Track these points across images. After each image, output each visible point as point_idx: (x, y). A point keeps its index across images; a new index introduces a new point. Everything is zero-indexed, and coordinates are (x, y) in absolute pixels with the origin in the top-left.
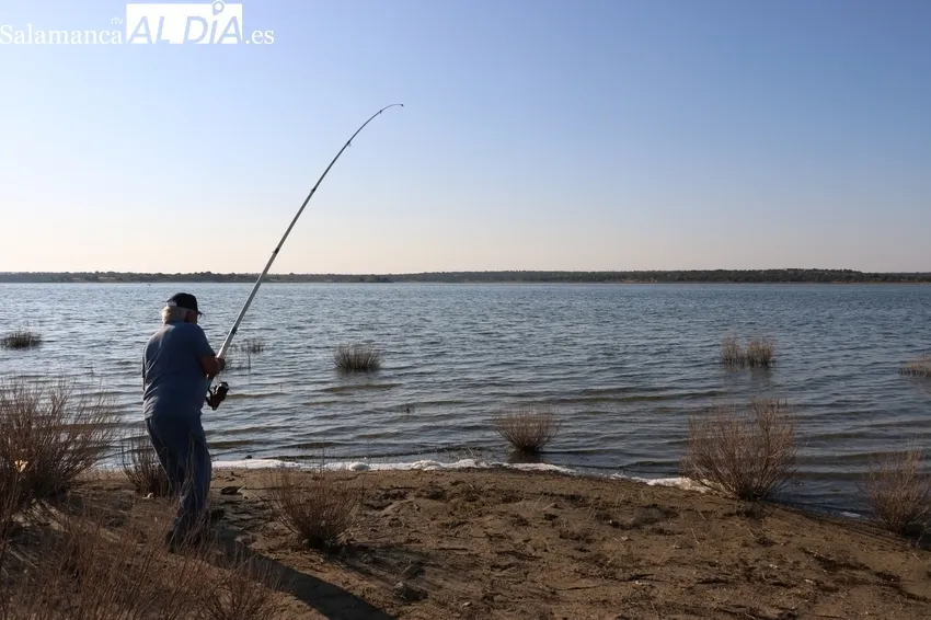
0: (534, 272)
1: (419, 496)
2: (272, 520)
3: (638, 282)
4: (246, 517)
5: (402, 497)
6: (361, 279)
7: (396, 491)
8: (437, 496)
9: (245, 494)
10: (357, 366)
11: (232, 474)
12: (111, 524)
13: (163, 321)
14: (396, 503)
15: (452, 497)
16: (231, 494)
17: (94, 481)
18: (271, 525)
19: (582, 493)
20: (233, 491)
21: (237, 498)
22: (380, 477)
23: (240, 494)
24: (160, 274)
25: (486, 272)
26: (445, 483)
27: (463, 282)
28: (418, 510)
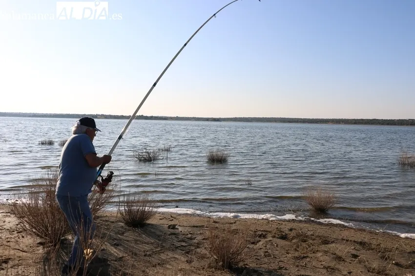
0: (285, 118)
1: (274, 237)
2: (198, 247)
3: (334, 124)
4: (184, 244)
5: (265, 237)
6: (207, 120)
7: (260, 233)
8: (284, 237)
9: (180, 229)
10: (217, 160)
11: (171, 217)
12: (115, 244)
13: (73, 133)
14: (263, 241)
15: (292, 239)
16: (173, 228)
17: (104, 217)
18: (198, 250)
19: (366, 240)
20: (173, 227)
21: (176, 231)
22: (249, 224)
23: (178, 229)
24: (123, 116)
25: (263, 118)
26: (285, 228)
27: (253, 122)
28: (277, 246)
